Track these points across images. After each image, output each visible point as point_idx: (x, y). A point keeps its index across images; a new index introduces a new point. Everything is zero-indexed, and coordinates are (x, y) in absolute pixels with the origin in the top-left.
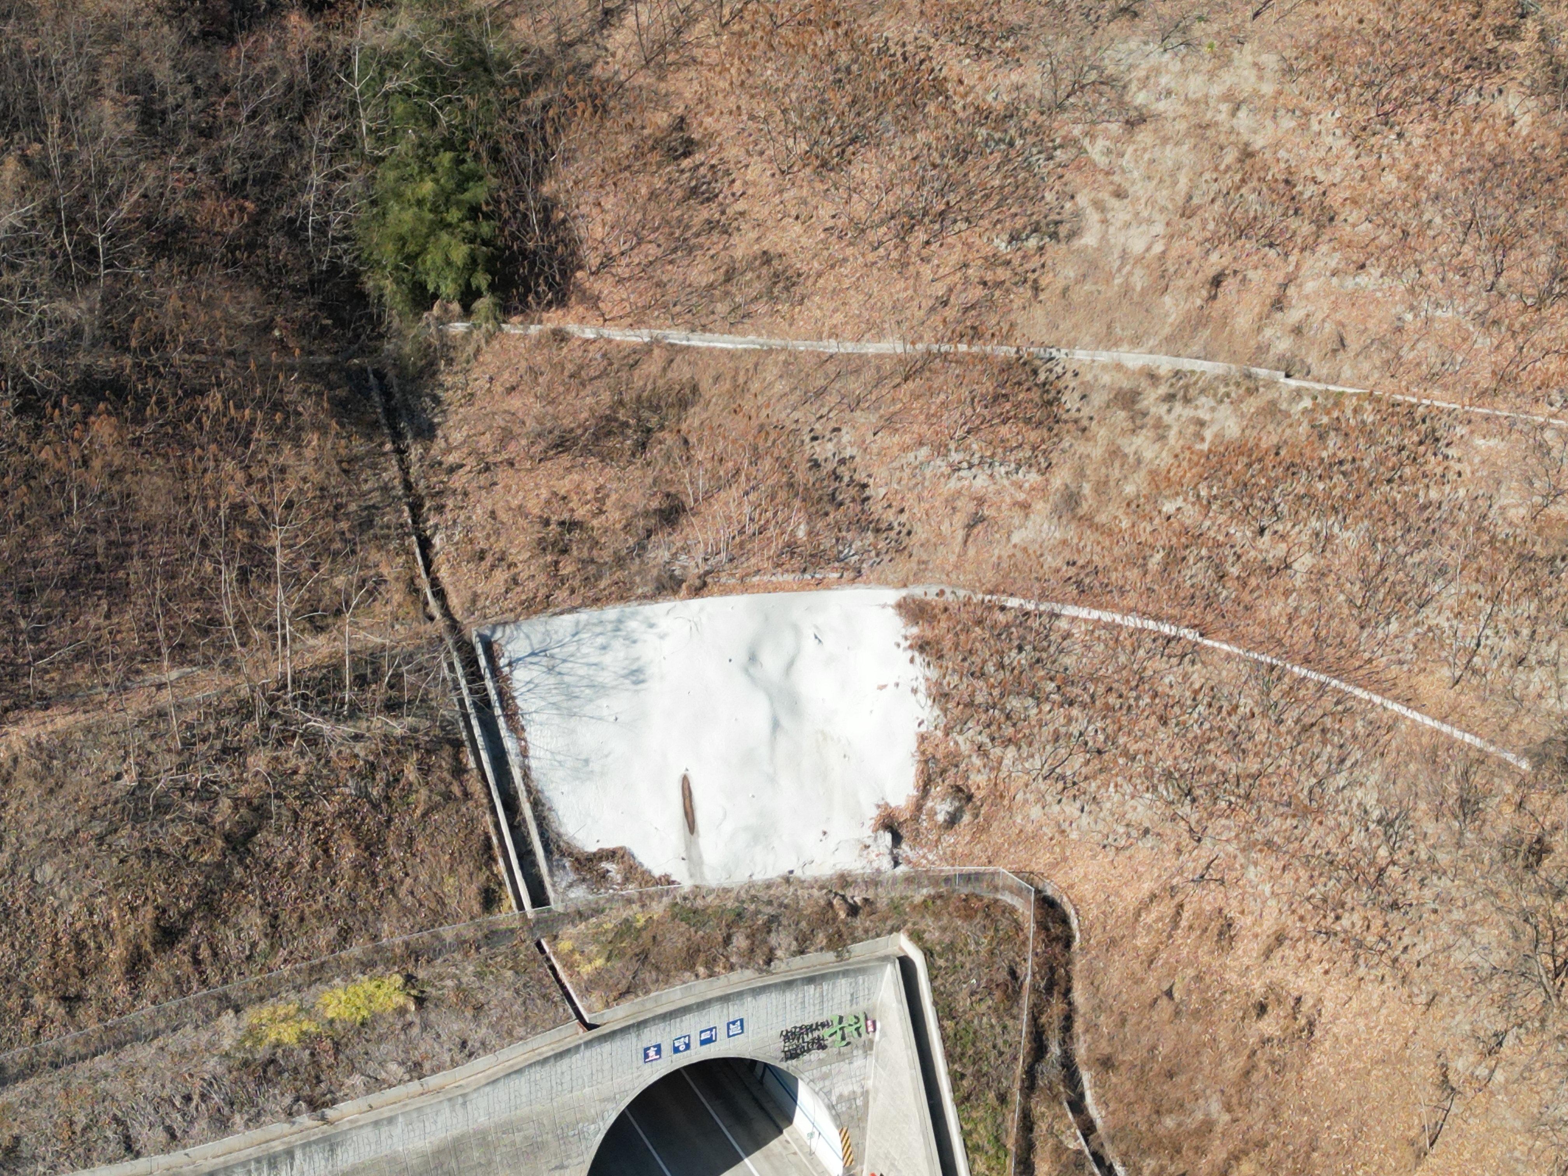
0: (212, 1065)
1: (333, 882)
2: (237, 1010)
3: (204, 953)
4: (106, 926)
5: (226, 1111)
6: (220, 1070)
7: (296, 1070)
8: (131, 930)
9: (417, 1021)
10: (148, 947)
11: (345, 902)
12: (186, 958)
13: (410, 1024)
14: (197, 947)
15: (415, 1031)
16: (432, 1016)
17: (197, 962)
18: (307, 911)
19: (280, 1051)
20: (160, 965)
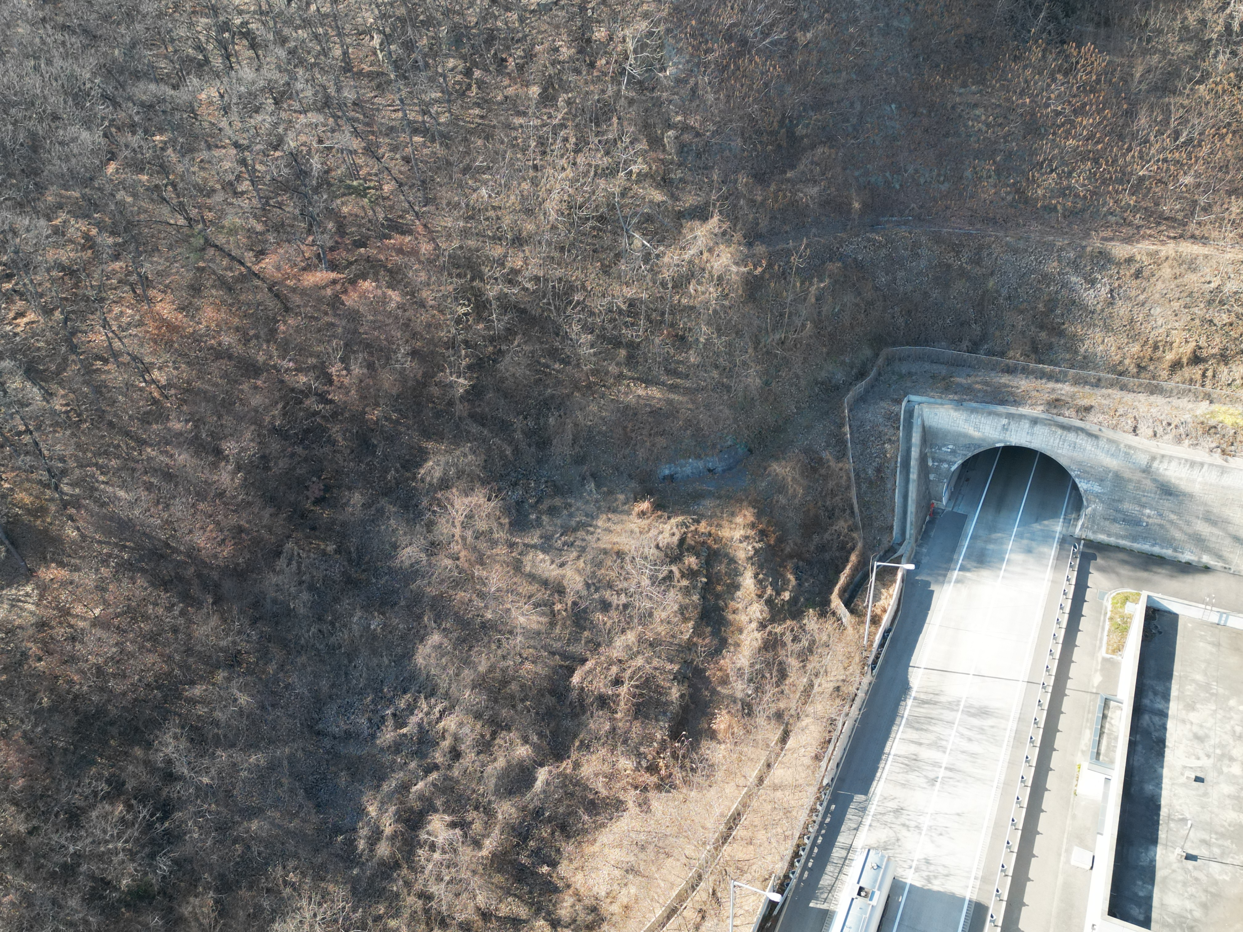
0: (1187, 417)
2: (1211, 402)
3: (1209, 373)
4: (1171, 344)
5: (1184, 436)
6: (1189, 420)
8: (1181, 350)
10: (1185, 360)
12: (1200, 372)
14: (1207, 370)
17: (1204, 375)
19: (1221, 424)
20: (1188, 372)
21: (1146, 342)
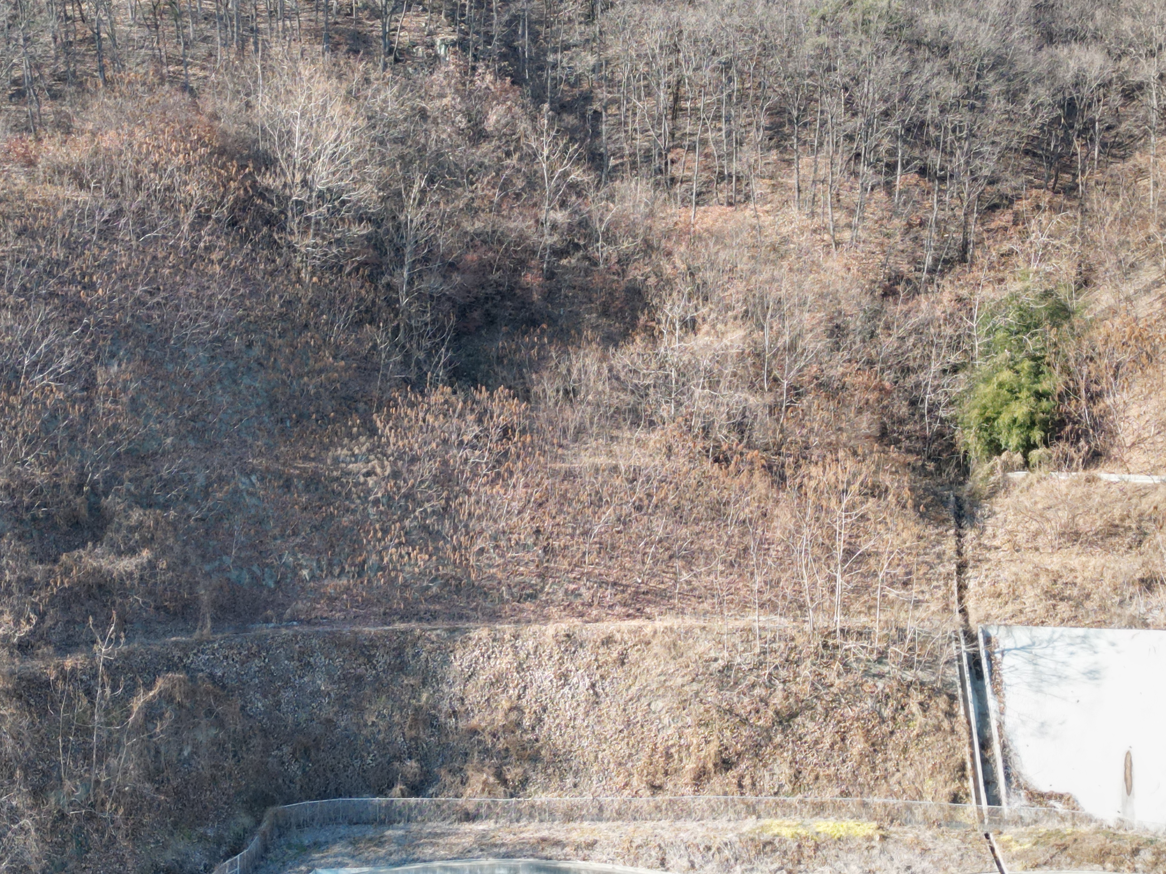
0: (731, 836)
1: (844, 761)
2: (759, 817)
3: (747, 781)
4: (688, 747)
5: (732, 862)
6: (735, 839)
7: (785, 853)
8: (702, 753)
9: (879, 846)
10: (710, 765)
11: (849, 776)
12: (735, 781)
13: (873, 847)
14: (742, 777)
15: (875, 852)
16: (891, 847)
17: (740, 786)
18: (821, 773)
19: (777, 839)
20: (717, 781)
21: (654, 750)
